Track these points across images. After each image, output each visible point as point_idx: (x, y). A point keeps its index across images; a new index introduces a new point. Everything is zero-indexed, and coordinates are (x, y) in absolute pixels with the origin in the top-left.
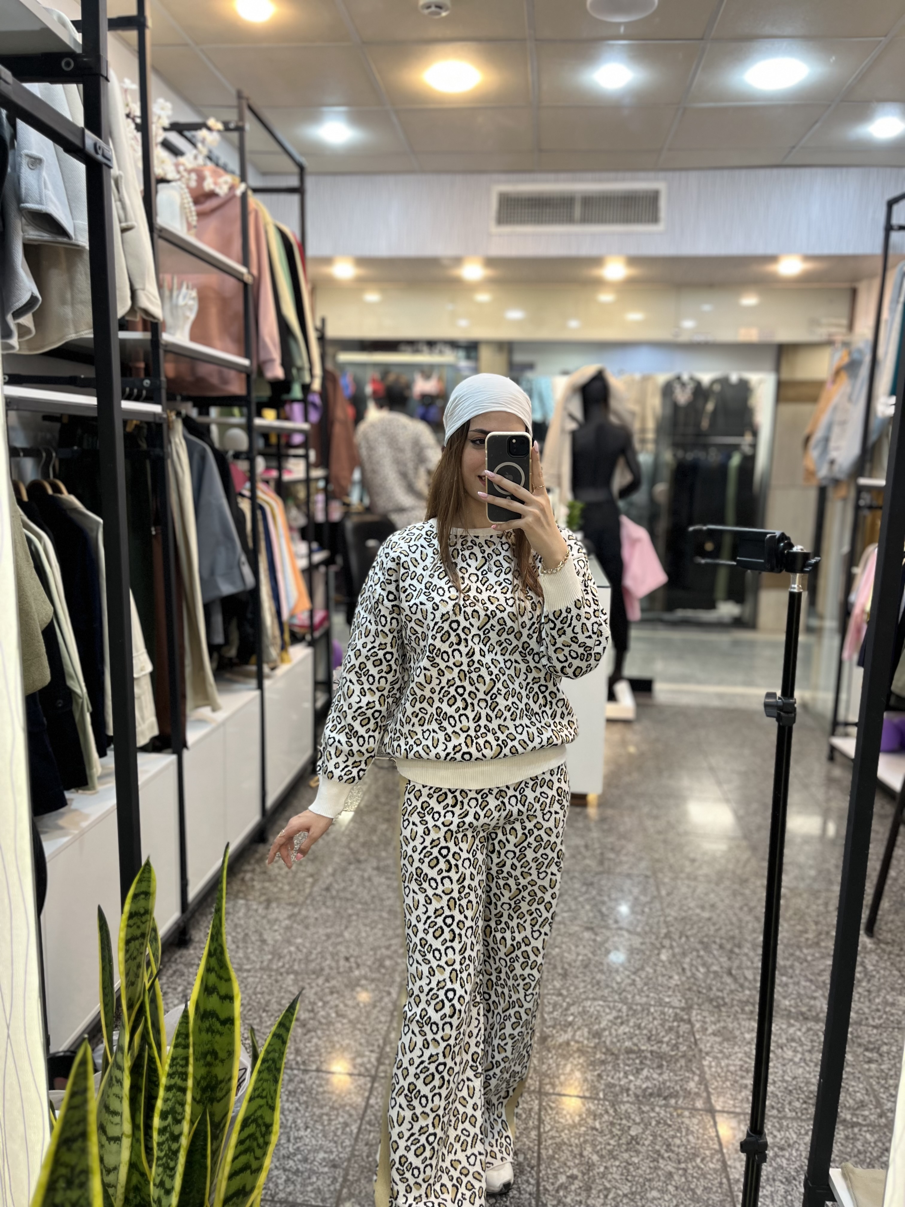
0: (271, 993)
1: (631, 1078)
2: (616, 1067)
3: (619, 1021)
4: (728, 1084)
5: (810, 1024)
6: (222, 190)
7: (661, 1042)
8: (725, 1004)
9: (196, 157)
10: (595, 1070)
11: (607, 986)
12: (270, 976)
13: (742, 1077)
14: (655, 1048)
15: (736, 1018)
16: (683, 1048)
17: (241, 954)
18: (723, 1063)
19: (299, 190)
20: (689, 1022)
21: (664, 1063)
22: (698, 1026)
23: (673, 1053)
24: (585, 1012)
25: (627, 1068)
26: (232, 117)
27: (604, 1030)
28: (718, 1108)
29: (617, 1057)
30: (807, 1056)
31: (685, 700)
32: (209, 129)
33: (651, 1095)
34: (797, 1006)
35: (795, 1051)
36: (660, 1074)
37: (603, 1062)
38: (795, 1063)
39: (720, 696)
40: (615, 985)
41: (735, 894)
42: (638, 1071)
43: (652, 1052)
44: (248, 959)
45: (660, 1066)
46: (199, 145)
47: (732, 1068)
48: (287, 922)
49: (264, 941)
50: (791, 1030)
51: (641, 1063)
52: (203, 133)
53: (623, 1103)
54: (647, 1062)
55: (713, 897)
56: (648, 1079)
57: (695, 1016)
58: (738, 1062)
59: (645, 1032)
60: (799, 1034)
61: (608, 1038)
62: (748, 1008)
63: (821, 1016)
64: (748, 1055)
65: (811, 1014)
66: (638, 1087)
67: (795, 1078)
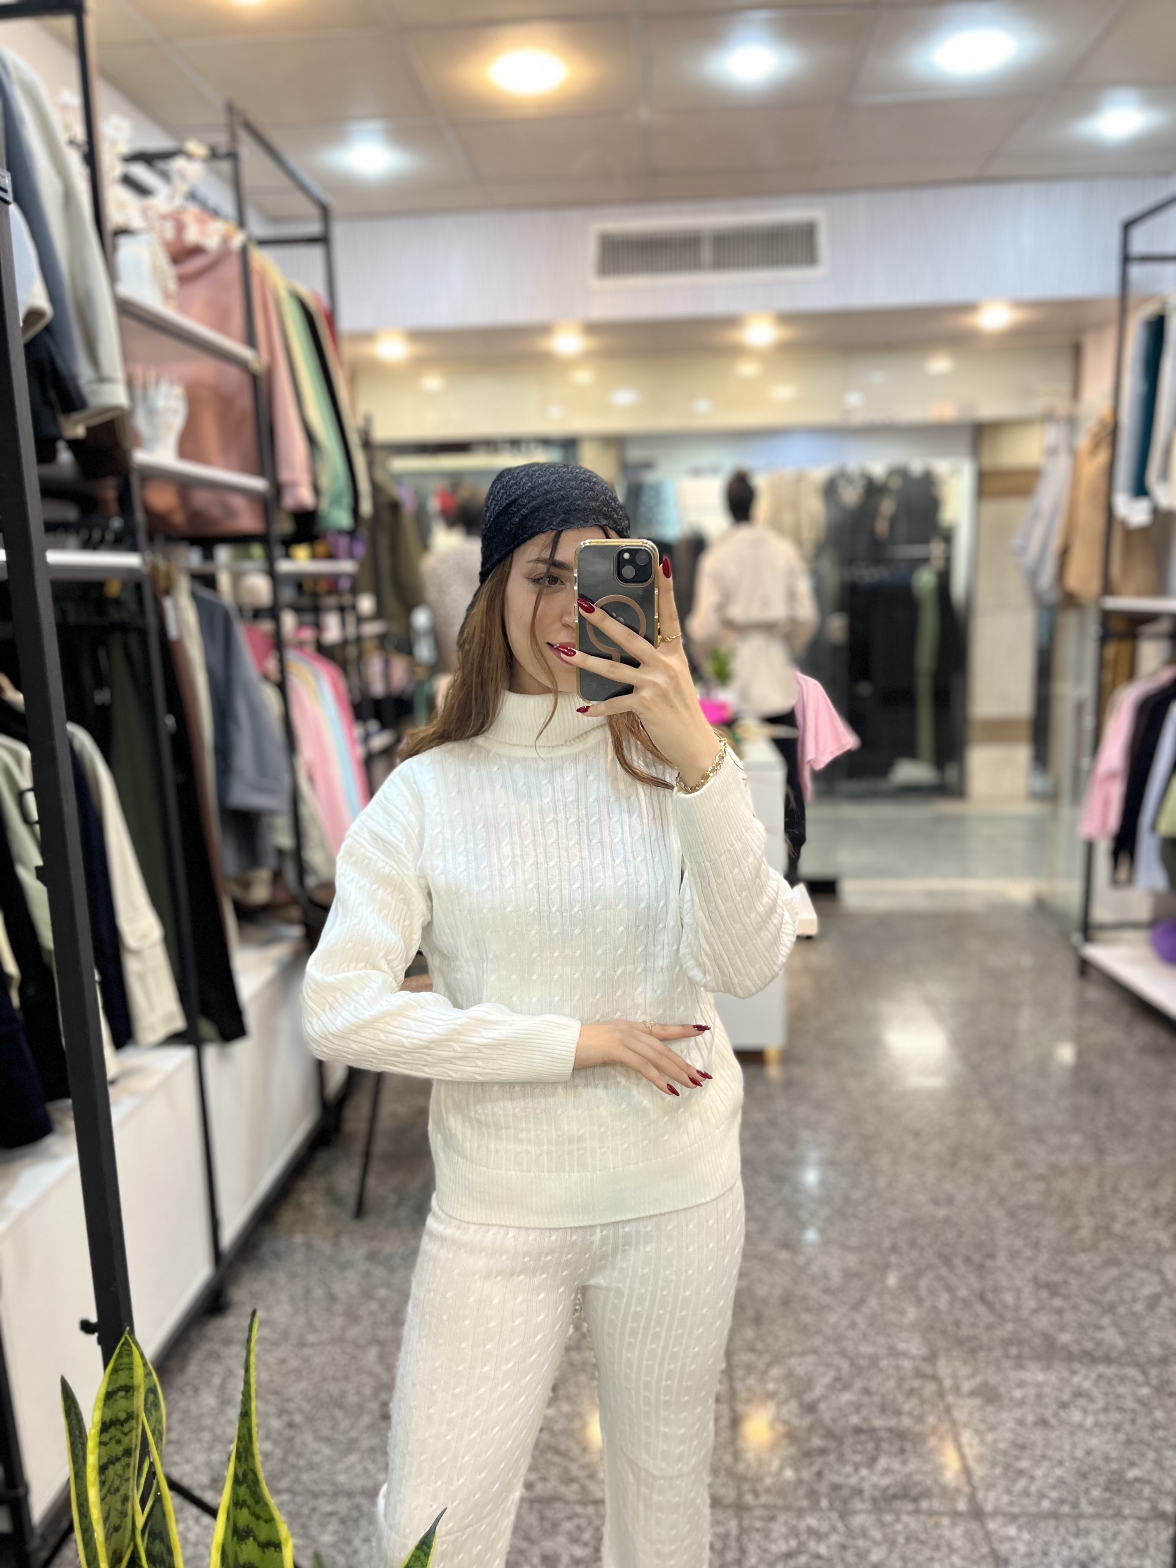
0: (346, 1378)
1: (864, 1472)
2: (841, 1459)
3: (838, 1385)
4: (998, 1470)
5: (1101, 1368)
6: (212, 242)
7: (898, 1413)
8: (981, 1347)
9: (171, 198)
10: (811, 1464)
11: (819, 1332)
12: (343, 1352)
13: (1017, 1458)
14: (892, 1423)
15: (999, 1369)
16: (931, 1420)
17: (301, 1320)
18: (990, 1437)
19: (323, 240)
20: (935, 1378)
21: (908, 1446)
22: (948, 1383)
23: (918, 1428)
24: (790, 1375)
25: (858, 1458)
26: (222, 140)
27: (818, 1400)
28: (989, 1507)
29: (839, 1440)
30: (1102, 1418)
31: (882, 904)
32: (189, 156)
33: (895, 1497)
34: (1078, 1342)
35: (1085, 1411)
36: (904, 1463)
37: (823, 1452)
38: (1088, 1431)
39: (931, 894)
40: (828, 1331)
41: (977, 1178)
42: (872, 1461)
43: (890, 1430)
44: (310, 1325)
45: (902, 1451)
46: (176, 180)
47: (1002, 1446)
48: (363, 1266)
49: (332, 1298)
50: (1076, 1380)
51: (877, 1448)
52: (178, 164)
53: (855, 1512)
54: (885, 1446)
55: (948, 1187)
56: (887, 1472)
57: (943, 1368)
58: (1009, 1436)
59: (877, 1399)
60: (1087, 1385)
61: (826, 1413)
62: (1013, 1351)
63: (1114, 1354)
64: (1021, 1422)
65: (1100, 1353)
66: (875, 1486)
67: (1089, 1453)
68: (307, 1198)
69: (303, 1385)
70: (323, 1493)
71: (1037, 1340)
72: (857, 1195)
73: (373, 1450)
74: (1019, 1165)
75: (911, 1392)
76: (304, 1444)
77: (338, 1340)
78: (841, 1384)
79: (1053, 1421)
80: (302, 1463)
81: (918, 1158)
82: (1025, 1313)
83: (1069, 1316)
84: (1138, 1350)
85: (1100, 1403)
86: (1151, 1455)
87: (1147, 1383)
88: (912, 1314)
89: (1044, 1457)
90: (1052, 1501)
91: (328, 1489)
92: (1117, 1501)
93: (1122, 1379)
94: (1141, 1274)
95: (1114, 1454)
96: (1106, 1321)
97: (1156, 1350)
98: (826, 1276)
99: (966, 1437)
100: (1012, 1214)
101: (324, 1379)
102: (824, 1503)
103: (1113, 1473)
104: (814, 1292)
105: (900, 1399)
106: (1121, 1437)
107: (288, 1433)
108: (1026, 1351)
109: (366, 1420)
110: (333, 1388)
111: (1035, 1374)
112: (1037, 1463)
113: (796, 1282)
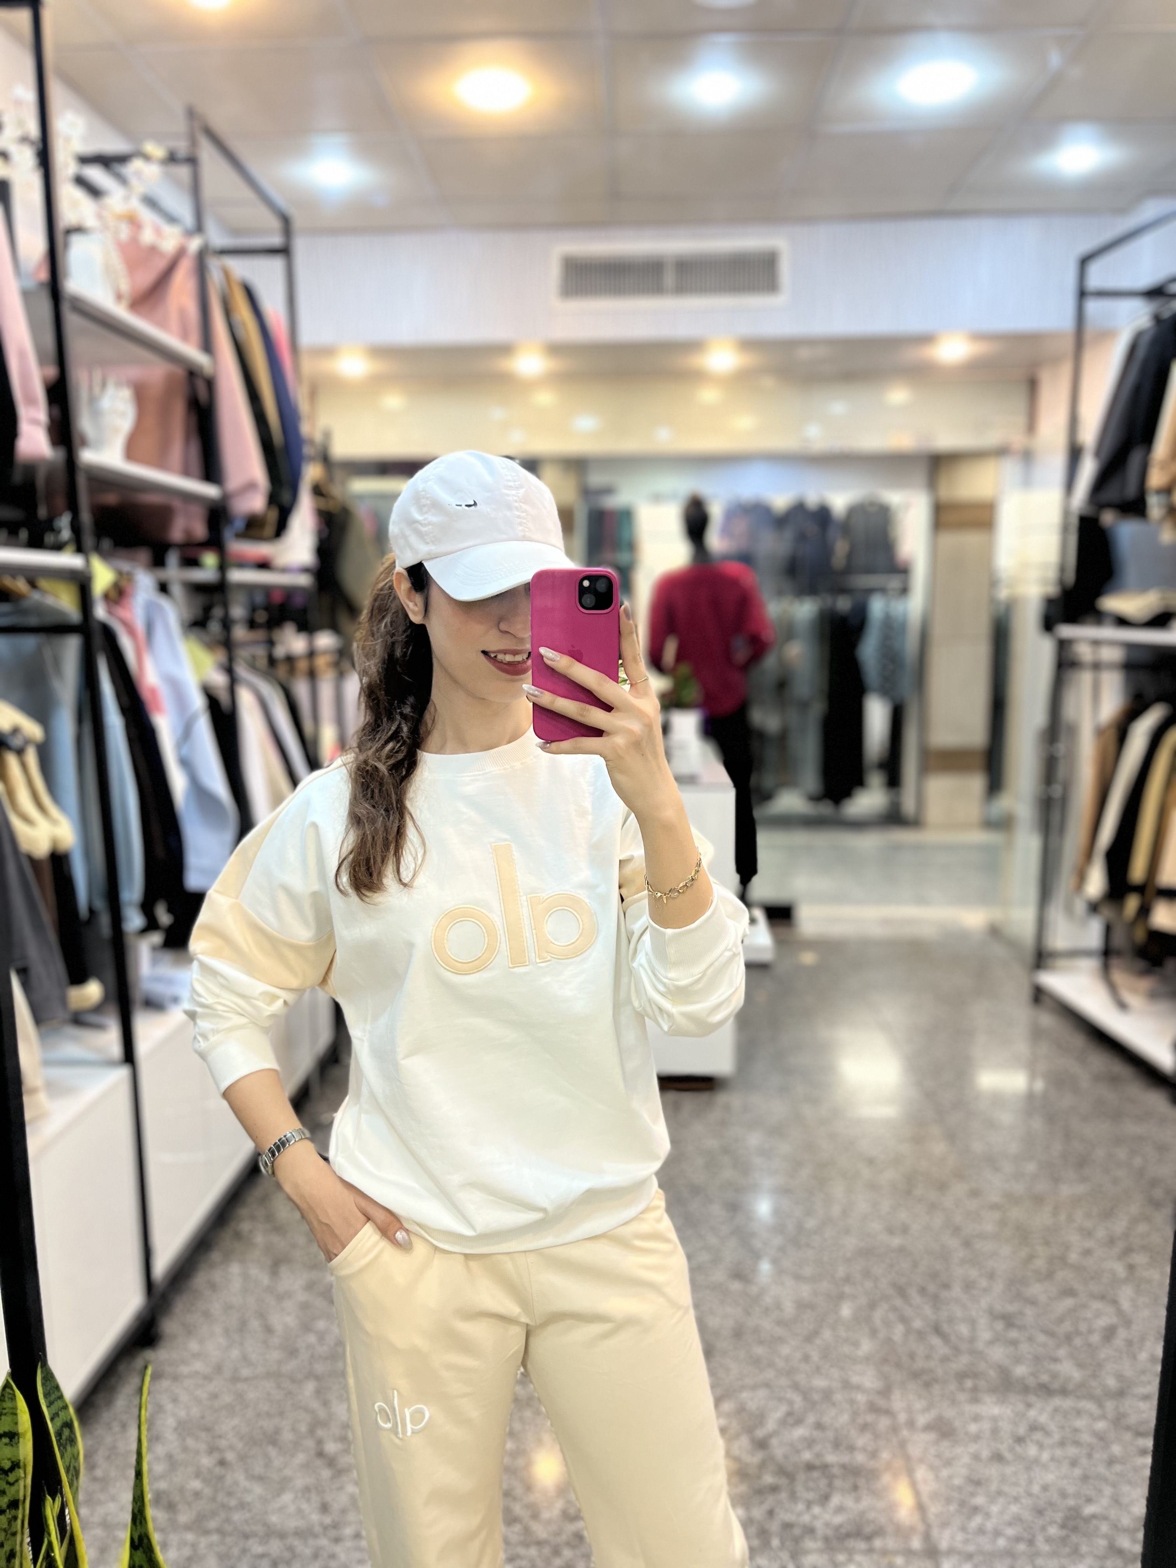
0: (281, 1414)
1: (816, 1510)
2: (793, 1496)
3: (790, 1420)
4: (952, 1508)
5: (1057, 1401)
6: (166, 245)
7: (851, 1448)
8: (936, 1380)
10: (762, 1503)
11: (771, 1365)
12: (279, 1387)
13: (973, 1495)
14: (845, 1458)
15: (954, 1402)
16: (885, 1455)
17: (235, 1353)
18: (945, 1473)
19: (284, 252)
20: (888, 1412)
21: (861, 1482)
22: (902, 1417)
23: (872, 1464)
24: (741, 1409)
25: (810, 1496)
26: (180, 144)
27: (770, 1436)
28: (943, 1546)
29: (791, 1477)
30: (1059, 1452)
32: (147, 158)
33: (848, 1535)
34: (1033, 1374)
35: (1041, 1446)
36: (857, 1500)
37: (774, 1489)
38: (1045, 1467)
39: (887, 922)
40: (780, 1364)
41: (933, 1207)
42: (825, 1498)
43: (843, 1466)
44: (245, 1359)
45: (855, 1488)
46: (132, 183)
47: (957, 1481)
48: (302, 1297)
49: (269, 1330)
50: (1032, 1413)
51: (830, 1485)
52: (136, 167)
53: (807, 1552)
54: (838, 1483)
55: (903, 1215)
56: (840, 1509)
57: (898, 1402)
58: (964, 1471)
59: (830, 1434)
60: (1043, 1419)
61: (778, 1450)
62: (969, 1383)
63: (1071, 1387)
64: (976, 1457)
65: (1056, 1385)
66: (827, 1525)
67: (1045, 1488)
68: (245, 1226)
69: (236, 1421)
70: (255, 1535)
71: (992, 1373)
72: (811, 1223)
73: (307, 1489)
74: (975, 1193)
75: (864, 1427)
76: (236, 1483)
77: (274, 1375)
78: (792, 1419)
79: (1008, 1455)
80: (233, 1502)
81: (873, 1186)
82: (980, 1345)
83: (1025, 1348)
84: (1094, 1384)
85: (1057, 1437)
86: (1108, 1491)
87: (1103, 1417)
88: (866, 1346)
89: (999, 1493)
90: (1009, 1539)
91: (259, 1529)
92: (1074, 1538)
93: (1079, 1413)
94: (1096, 1305)
95: (1071, 1489)
96: (1062, 1352)
97: (1112, 1383)
98: (778, 1306)
99: (921, 1473)
100: (967, 1244)
101: (258, 1415)
102: (775, 1542)
103: (1070, 1509)
104: (767, 1324)
105: (853, 1433)
106: (1077, 1472)
107: (218, 1470)
108: (982, 1383)
109: (301, 1458)
110: (268, 1425)
111: (991, 1408)
112: (992, 1500)
113: (748, 1313)
